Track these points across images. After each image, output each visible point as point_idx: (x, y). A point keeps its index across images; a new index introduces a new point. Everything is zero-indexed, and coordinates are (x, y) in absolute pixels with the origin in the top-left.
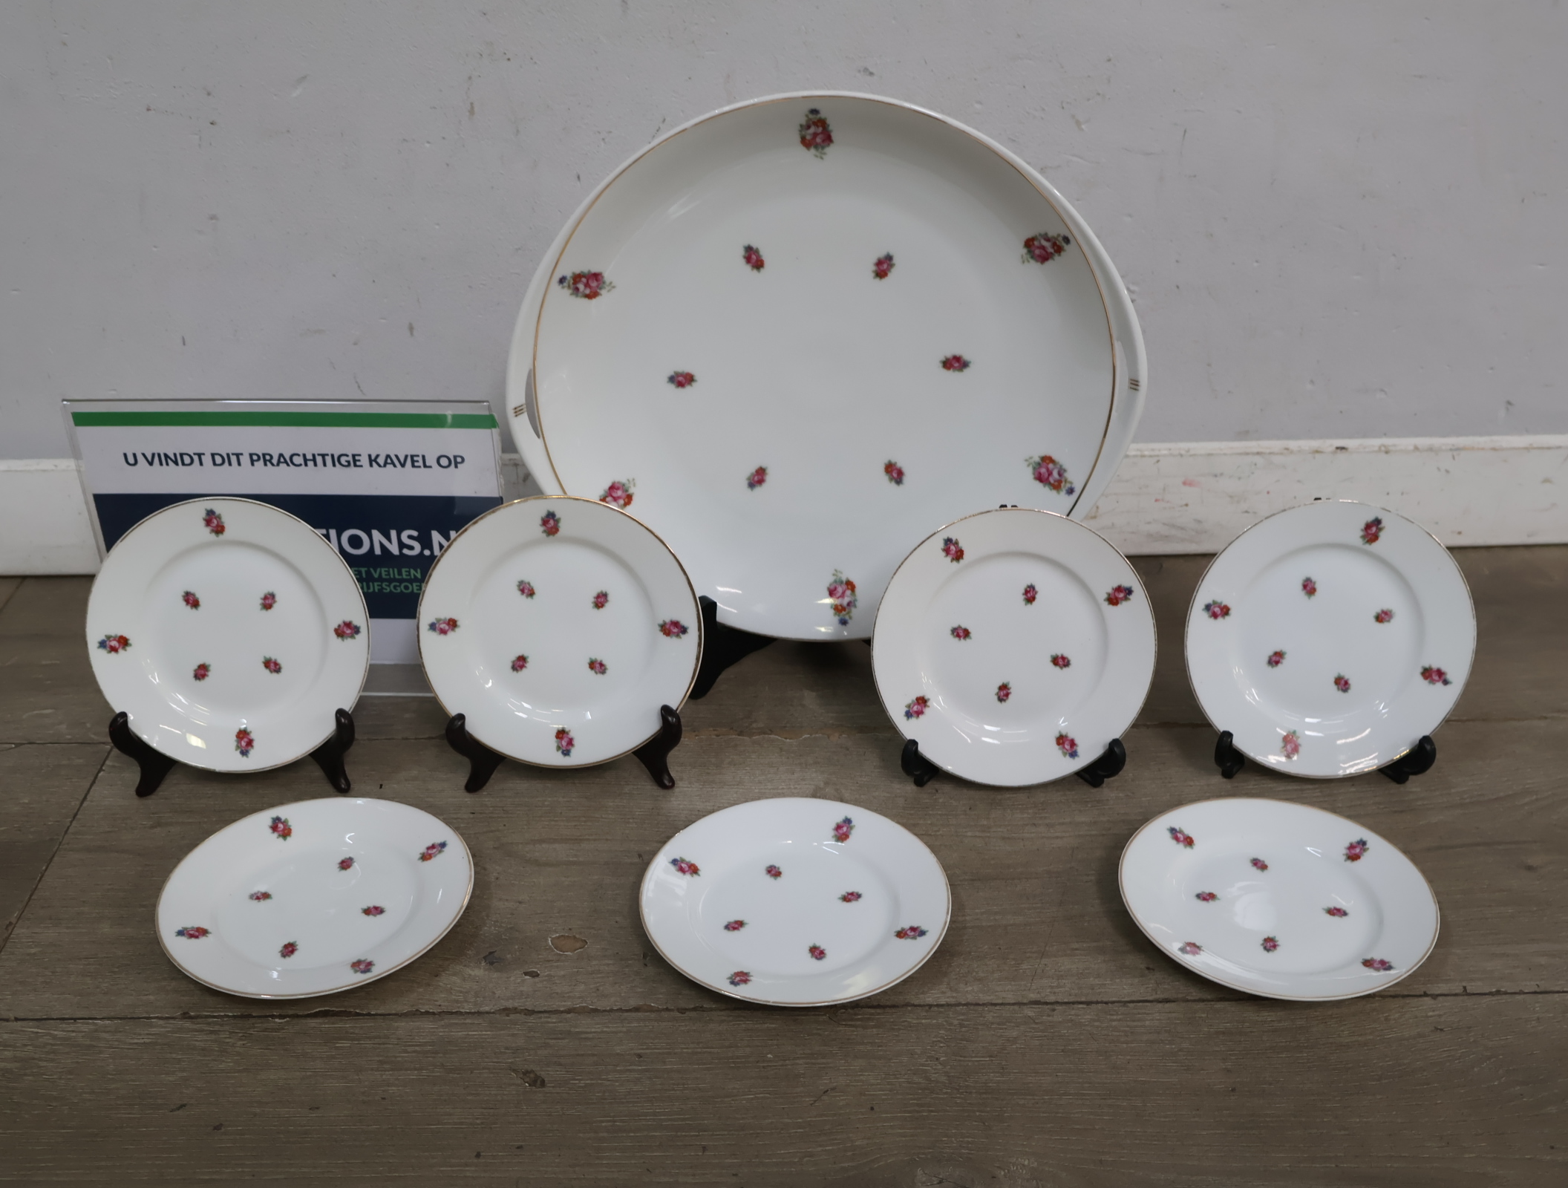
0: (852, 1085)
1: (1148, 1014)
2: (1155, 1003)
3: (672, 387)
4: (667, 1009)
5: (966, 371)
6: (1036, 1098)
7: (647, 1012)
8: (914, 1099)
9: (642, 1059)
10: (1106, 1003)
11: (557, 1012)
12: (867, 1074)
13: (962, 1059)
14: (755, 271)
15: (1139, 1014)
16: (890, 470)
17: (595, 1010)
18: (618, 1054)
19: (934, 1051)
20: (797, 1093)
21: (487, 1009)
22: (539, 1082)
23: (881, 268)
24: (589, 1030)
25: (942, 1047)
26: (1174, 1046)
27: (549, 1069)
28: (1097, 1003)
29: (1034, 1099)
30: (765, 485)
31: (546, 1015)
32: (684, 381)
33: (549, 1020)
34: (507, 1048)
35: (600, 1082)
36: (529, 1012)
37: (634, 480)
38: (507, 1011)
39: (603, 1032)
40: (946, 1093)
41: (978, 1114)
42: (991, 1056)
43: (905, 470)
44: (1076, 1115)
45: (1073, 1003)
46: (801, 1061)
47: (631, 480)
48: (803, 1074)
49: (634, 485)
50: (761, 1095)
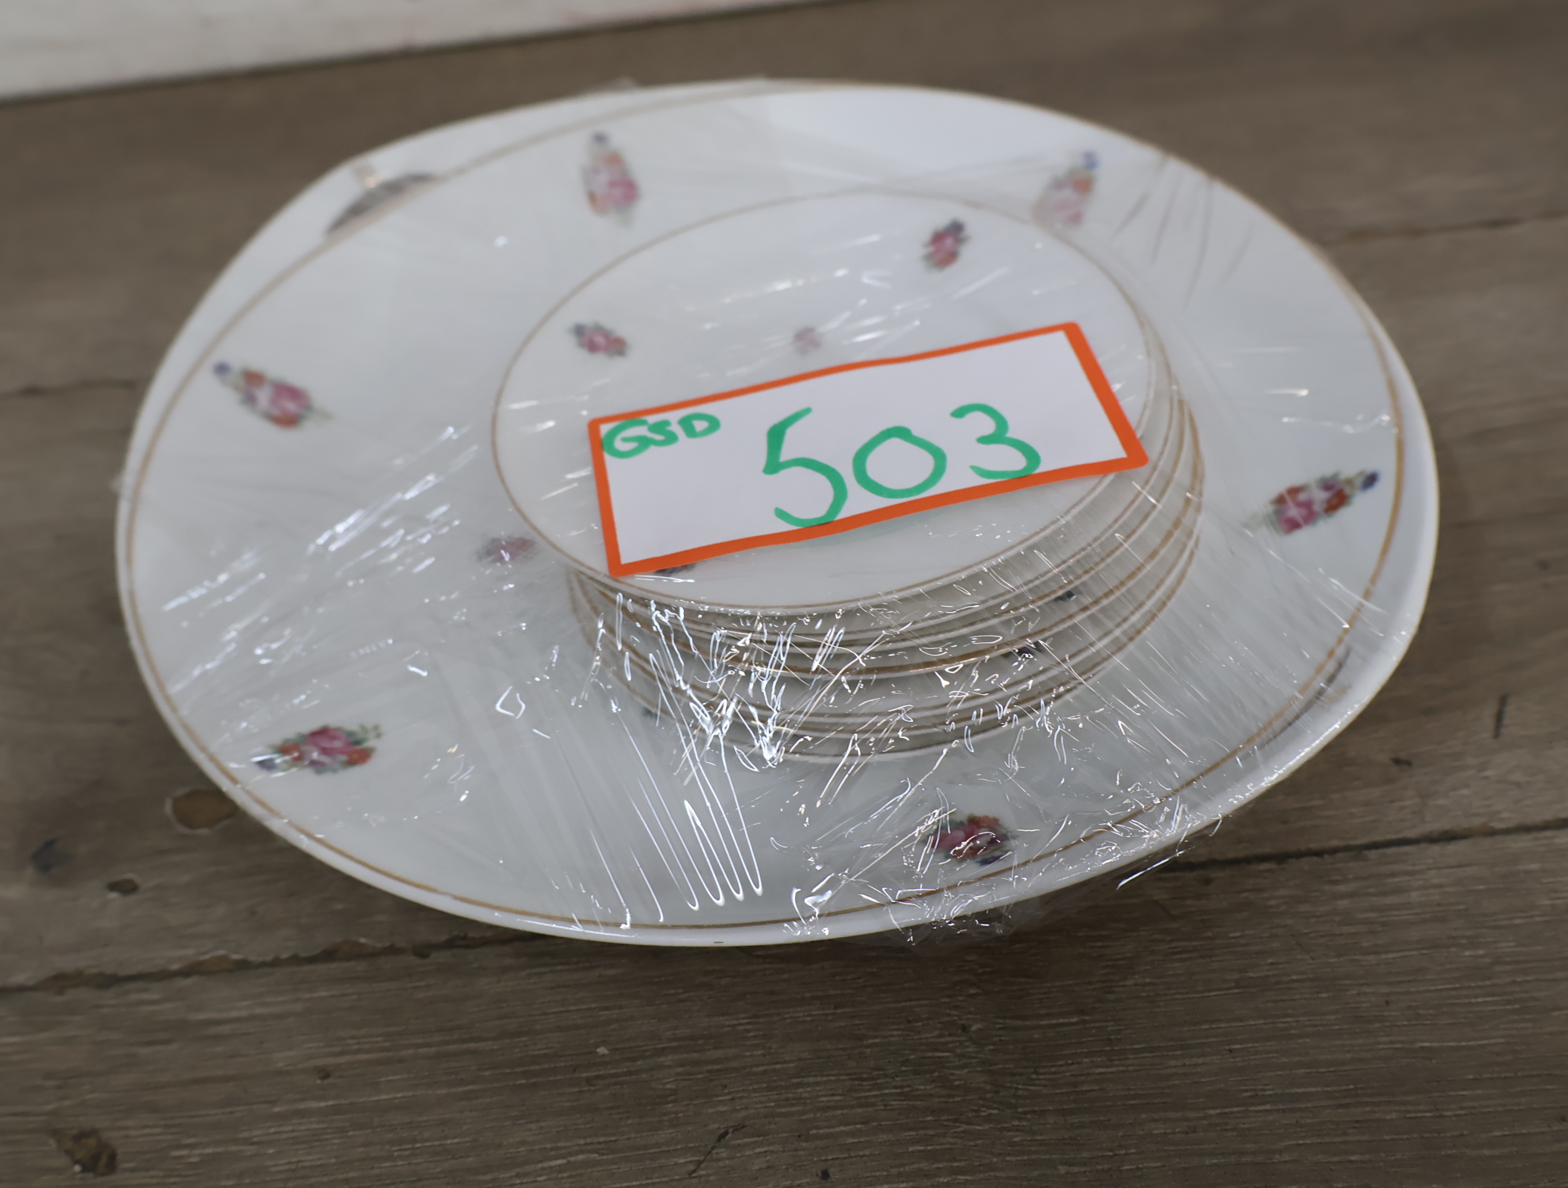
0: (782, 1115)
1: (1412, 873)
2: (1423, 846)
4: (392, 950)
6: (1192, 1115)
7: (349, 958)
8: (917, 1142)
9: (329, 1081)
10: (1319, 854)
11: (163, 975)
12: (811, 1080)
13: (1019, 1023)
15: (1393, 875)
17: (243, 966)
18: (280, 1073)
19: (956, 1007)
20: (657, 1145)
21: (19, 978)
22: (104, 1161)
24: (224, 1015)
25: (973, 996)
26: (1481, 952)
27: (130, 1123)
28: (1299, 855)
29: (1187, 1120)
31: (139, 985)
33: (145, 996)
34: (48, 1076)
35: (233, 1148)
36: (107, 981)
38: (61, 981)
39: (252, 1018)
40: (989, 1119)
41: (1062, 1169)
42: (1082, 1012)
44: (1287, 1157)
45: (1248, 860)
46: (667, 1059)
48: (674, 1092)
50: (581, 1157)
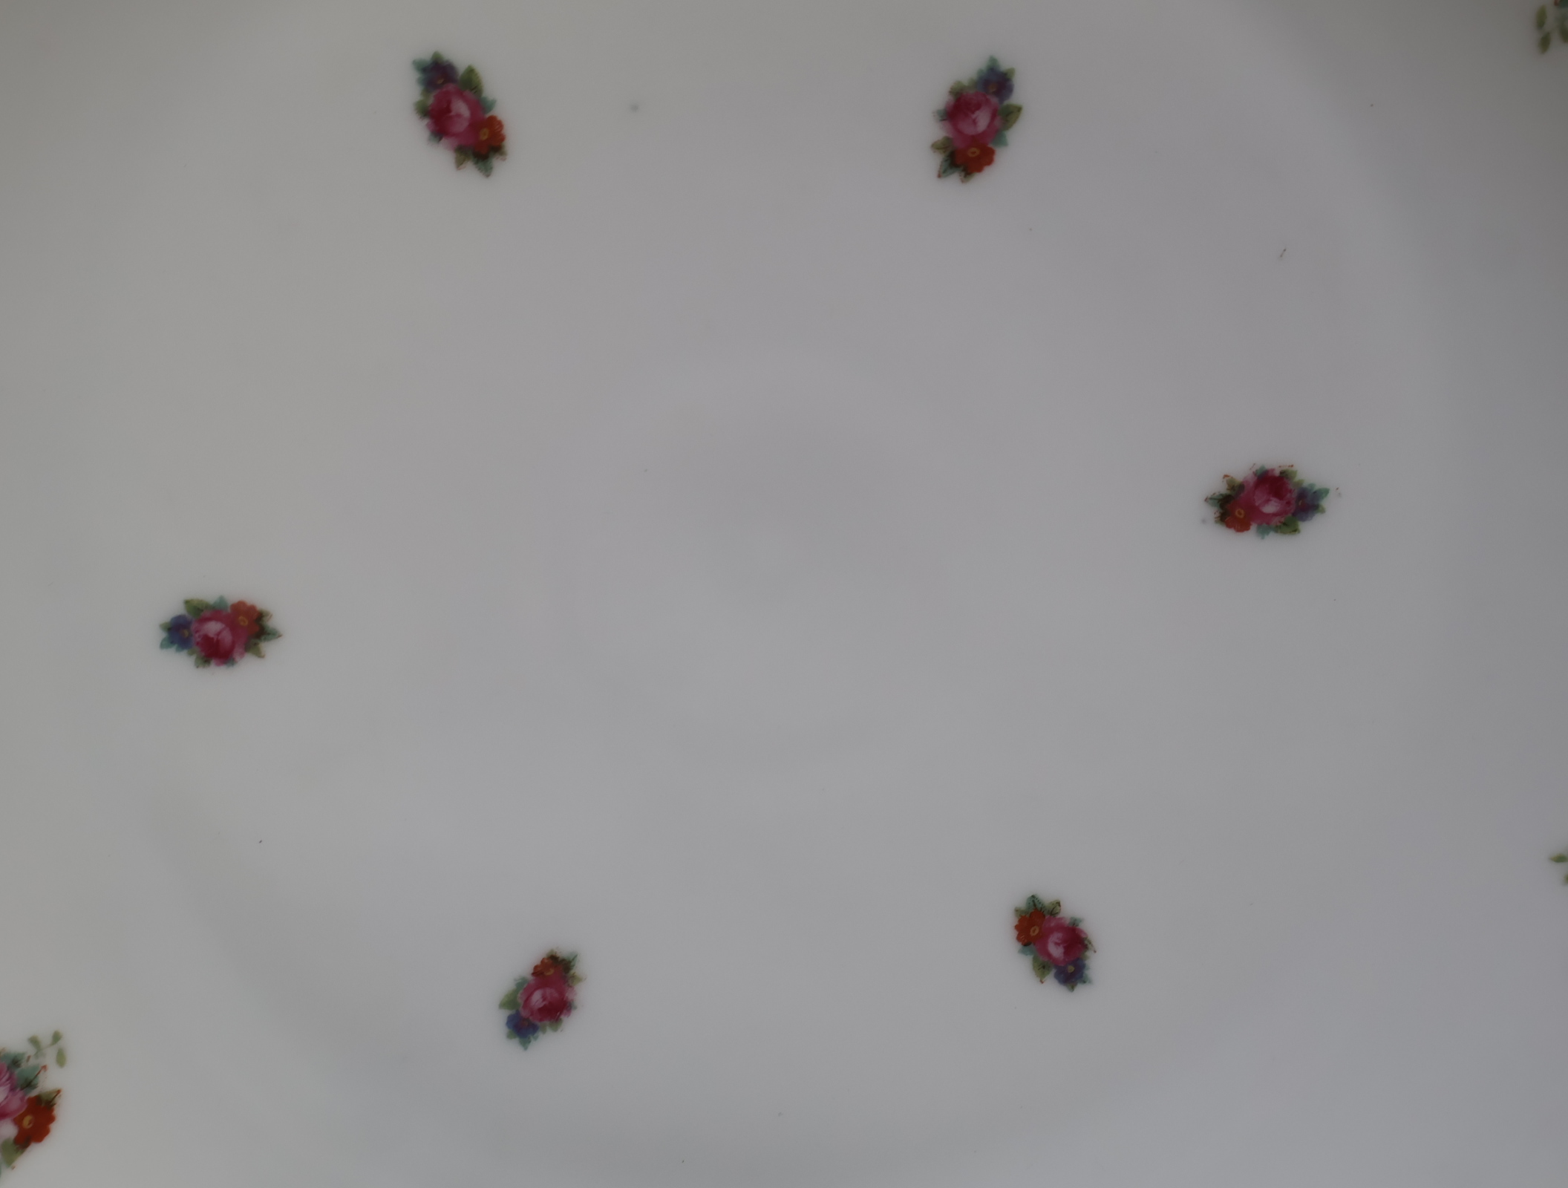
3: (181, 664)
5: (1311, 529)
14: (470, 170)
16: (1035, 931)
23: (969, 130)
30: (573, 1025)
32: (227, 637)
37: (56, 1037)
43: (1094, 928)
47: (46, 1039)
49: (61, 1059)
